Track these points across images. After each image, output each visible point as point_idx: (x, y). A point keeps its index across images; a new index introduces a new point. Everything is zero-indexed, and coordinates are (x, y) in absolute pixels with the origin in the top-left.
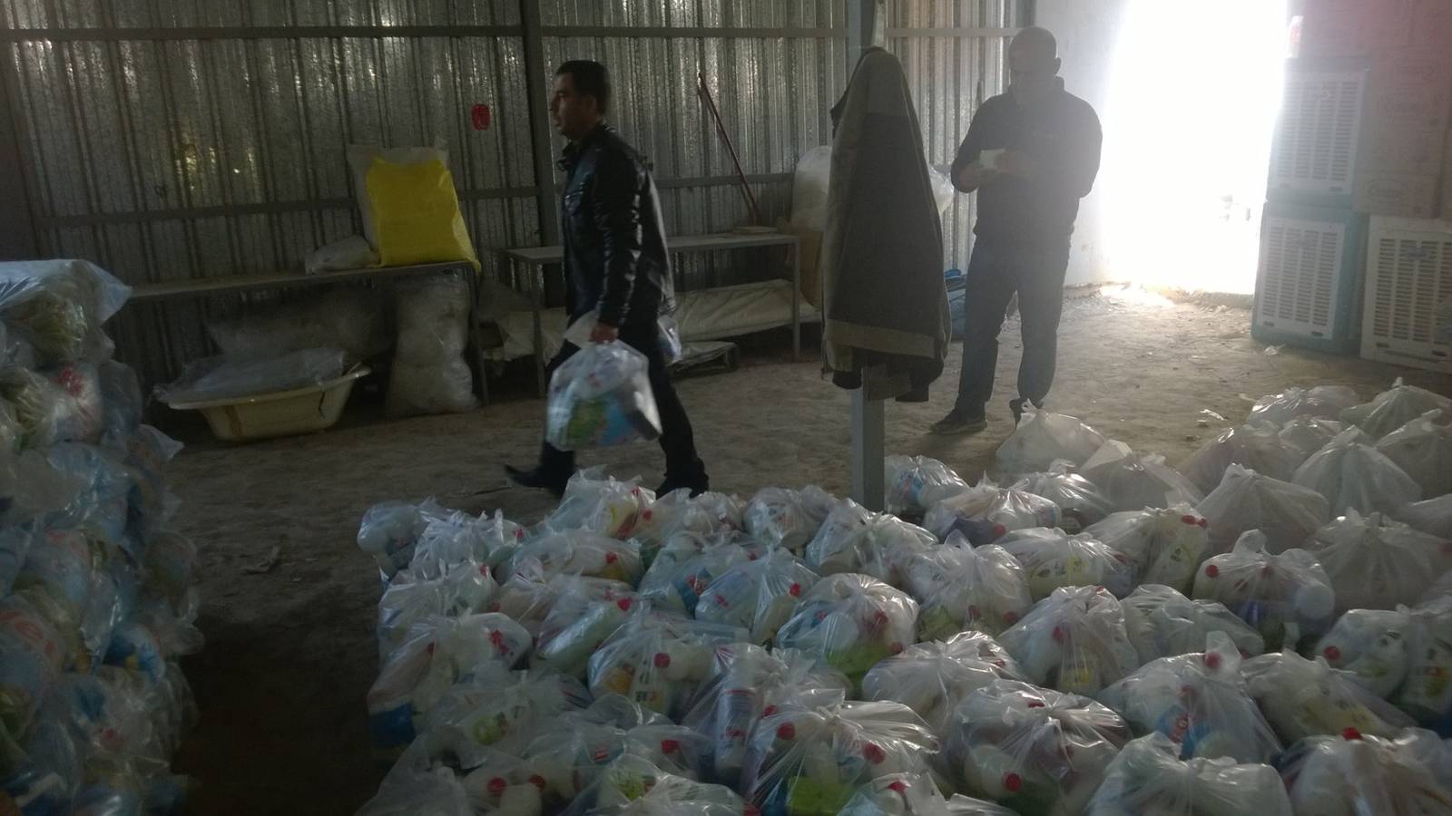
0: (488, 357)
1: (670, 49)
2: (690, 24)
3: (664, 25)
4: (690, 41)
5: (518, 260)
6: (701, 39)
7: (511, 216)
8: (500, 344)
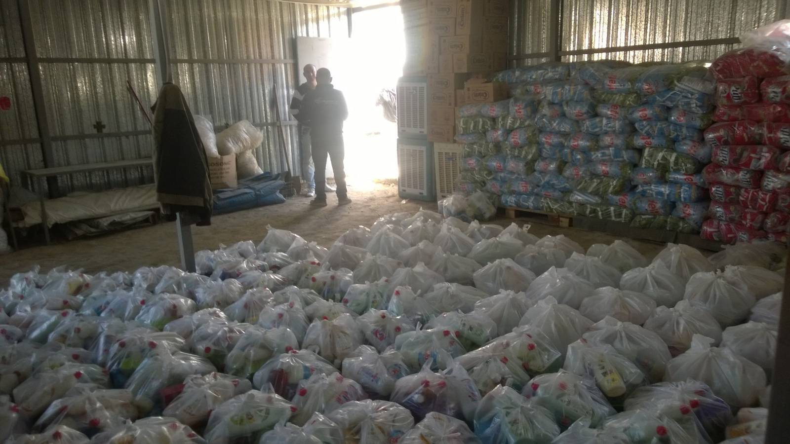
0: (16, 226)
1: (110, 69)
2: (120, 57)
3: (106, 57)
4: (121, 65)
5: (31, 176)
6: (127, 63)
7: (27, 154)
8: (23, 219)
